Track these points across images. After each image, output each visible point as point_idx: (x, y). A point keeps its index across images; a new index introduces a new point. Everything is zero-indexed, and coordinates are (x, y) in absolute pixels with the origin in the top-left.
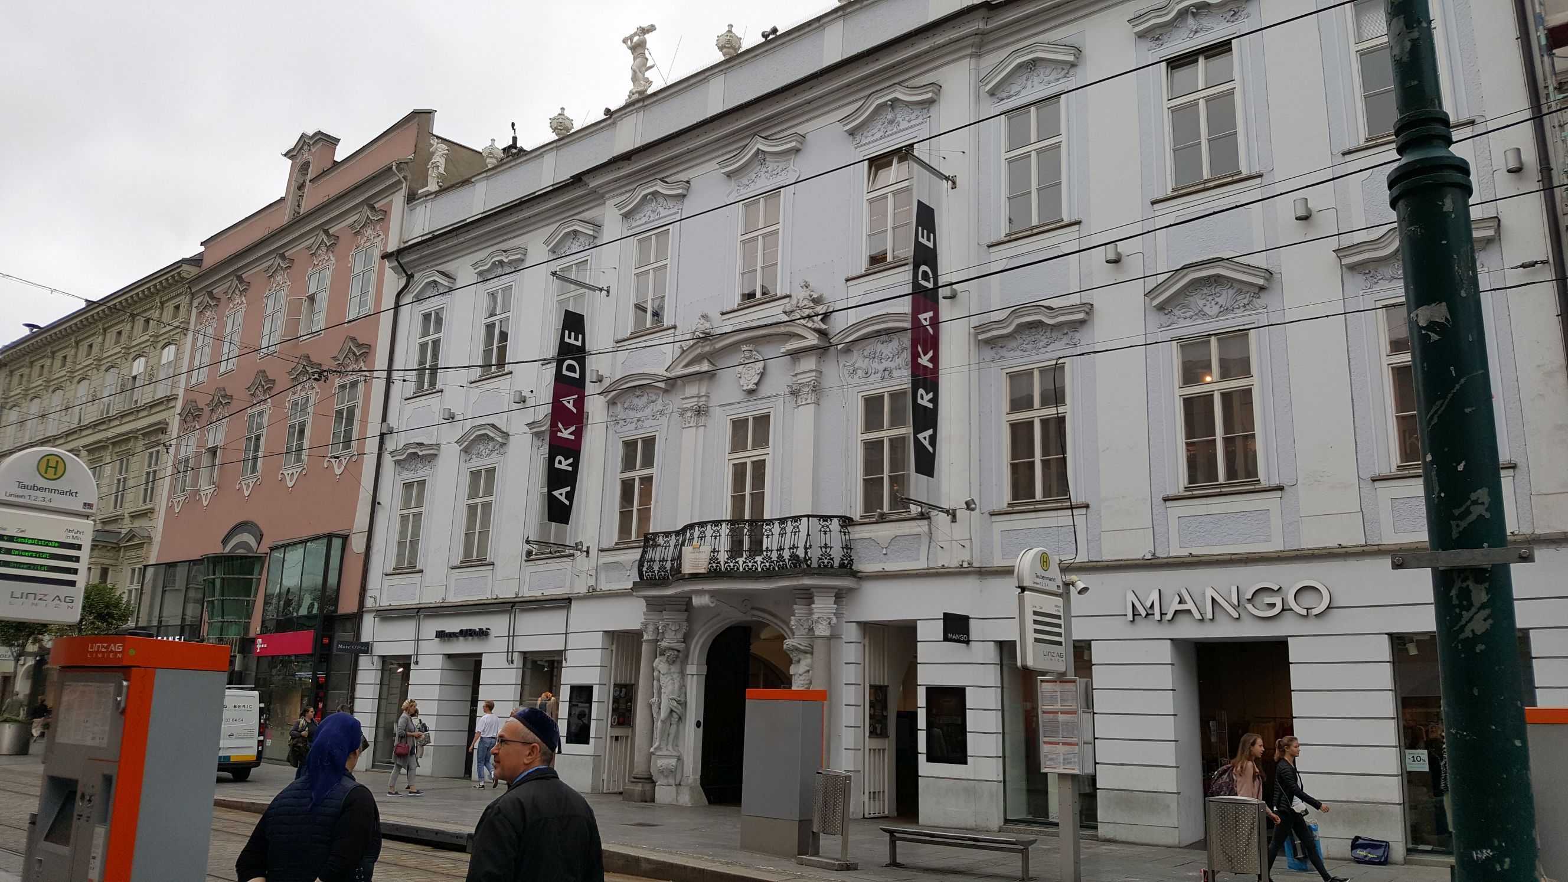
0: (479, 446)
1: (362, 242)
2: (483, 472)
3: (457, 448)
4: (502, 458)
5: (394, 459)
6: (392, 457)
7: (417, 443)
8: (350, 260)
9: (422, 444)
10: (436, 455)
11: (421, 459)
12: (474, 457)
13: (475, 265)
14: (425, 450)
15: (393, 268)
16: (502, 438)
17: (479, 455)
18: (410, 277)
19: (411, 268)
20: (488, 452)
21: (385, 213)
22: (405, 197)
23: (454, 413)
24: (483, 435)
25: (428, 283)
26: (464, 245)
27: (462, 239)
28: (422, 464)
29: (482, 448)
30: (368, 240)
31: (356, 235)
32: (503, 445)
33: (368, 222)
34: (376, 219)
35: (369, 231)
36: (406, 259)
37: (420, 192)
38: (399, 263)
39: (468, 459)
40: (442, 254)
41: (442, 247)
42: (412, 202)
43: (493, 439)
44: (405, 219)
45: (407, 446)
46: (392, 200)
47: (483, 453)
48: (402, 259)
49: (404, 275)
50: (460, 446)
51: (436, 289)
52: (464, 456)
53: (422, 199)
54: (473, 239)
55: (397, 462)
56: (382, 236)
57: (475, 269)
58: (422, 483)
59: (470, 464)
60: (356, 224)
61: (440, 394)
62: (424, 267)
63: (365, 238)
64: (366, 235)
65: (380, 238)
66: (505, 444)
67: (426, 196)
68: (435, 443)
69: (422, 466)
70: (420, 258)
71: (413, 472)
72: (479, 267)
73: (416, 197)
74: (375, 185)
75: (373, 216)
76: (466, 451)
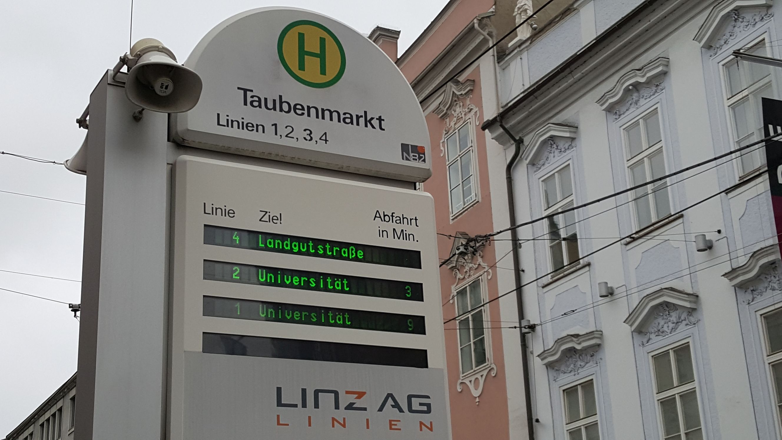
0: (656, 322)
1: (452, 124)
2: (671, 353)
3: (627, 329)
4: (695, 330)
5: (546, 361)
6: (542, 360)
7: (572, 336)
8: (442, 148)
9: (577, 336)
10: (599, 345)
11: (580, 355)
12: (653, 336)
13: (601, 100)
14: (584, 341)
15: (496, 139)
16: (690, 302)
17: (660, 332)
18: (519, 143)
19: (518, 133)
20: (671, 325)
21: (473, 82)
22: (493, 55)
23: (611, 288)
24: (661, 304)
25: (544, 142)
26: (581, 83)
27: (578, 75)
28: (583, 361)
29: (662, 322)
30: (459, 119)
31: (444, 119)
32: (692, 311)
33: (456, 99)
34: (464, 93)
35: (458, 110)
36: (510, 123)
37: (510, 45)
38: (504, 128)
39: (645, 340)
40: (555, 103)
41: (554, 93)
42: (504, 59)
43: (675, 307)
44: (498, 80)
45: (560, 341)
46: (479, 66)
47: (665, 328)
48: (507, 123)
49: (513, 142)
50: (631, 326)
51: (555, 146)
52: (638, 339)
53: (516, 51)
54: (591, 71)
55: (550, 366)
56: (475, 109)
57: (602, 105)
58: (588, 386)
59: (649, 347)
60: (441, 106)
61: (587, 268)
62: (534, 126)
63: (455, 119)
64: (455, 115)
65: (473, 112)
66: (694, 310)
67: (520, 46)
68: (594, 329)
69: (583, 364)
70: (528, 116)
71: (573, 373)
72: (607, 100)
73: (507, 52)
74: (456, 55)
75: (459, 91)
76: (640, 331)
